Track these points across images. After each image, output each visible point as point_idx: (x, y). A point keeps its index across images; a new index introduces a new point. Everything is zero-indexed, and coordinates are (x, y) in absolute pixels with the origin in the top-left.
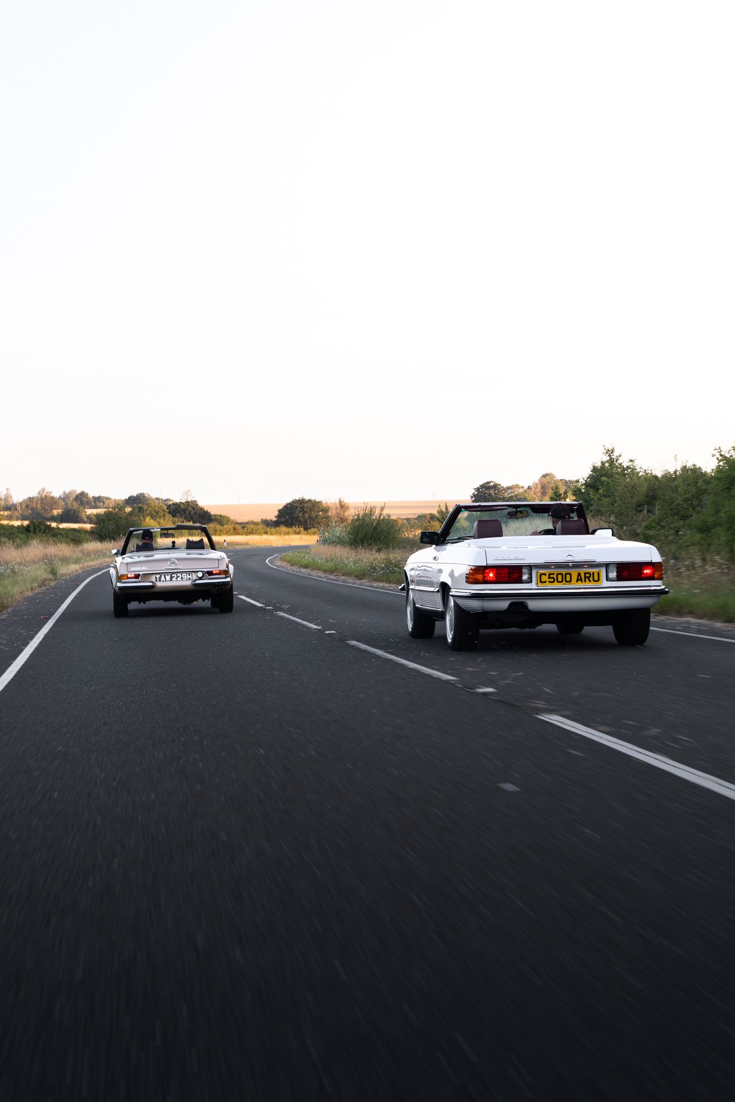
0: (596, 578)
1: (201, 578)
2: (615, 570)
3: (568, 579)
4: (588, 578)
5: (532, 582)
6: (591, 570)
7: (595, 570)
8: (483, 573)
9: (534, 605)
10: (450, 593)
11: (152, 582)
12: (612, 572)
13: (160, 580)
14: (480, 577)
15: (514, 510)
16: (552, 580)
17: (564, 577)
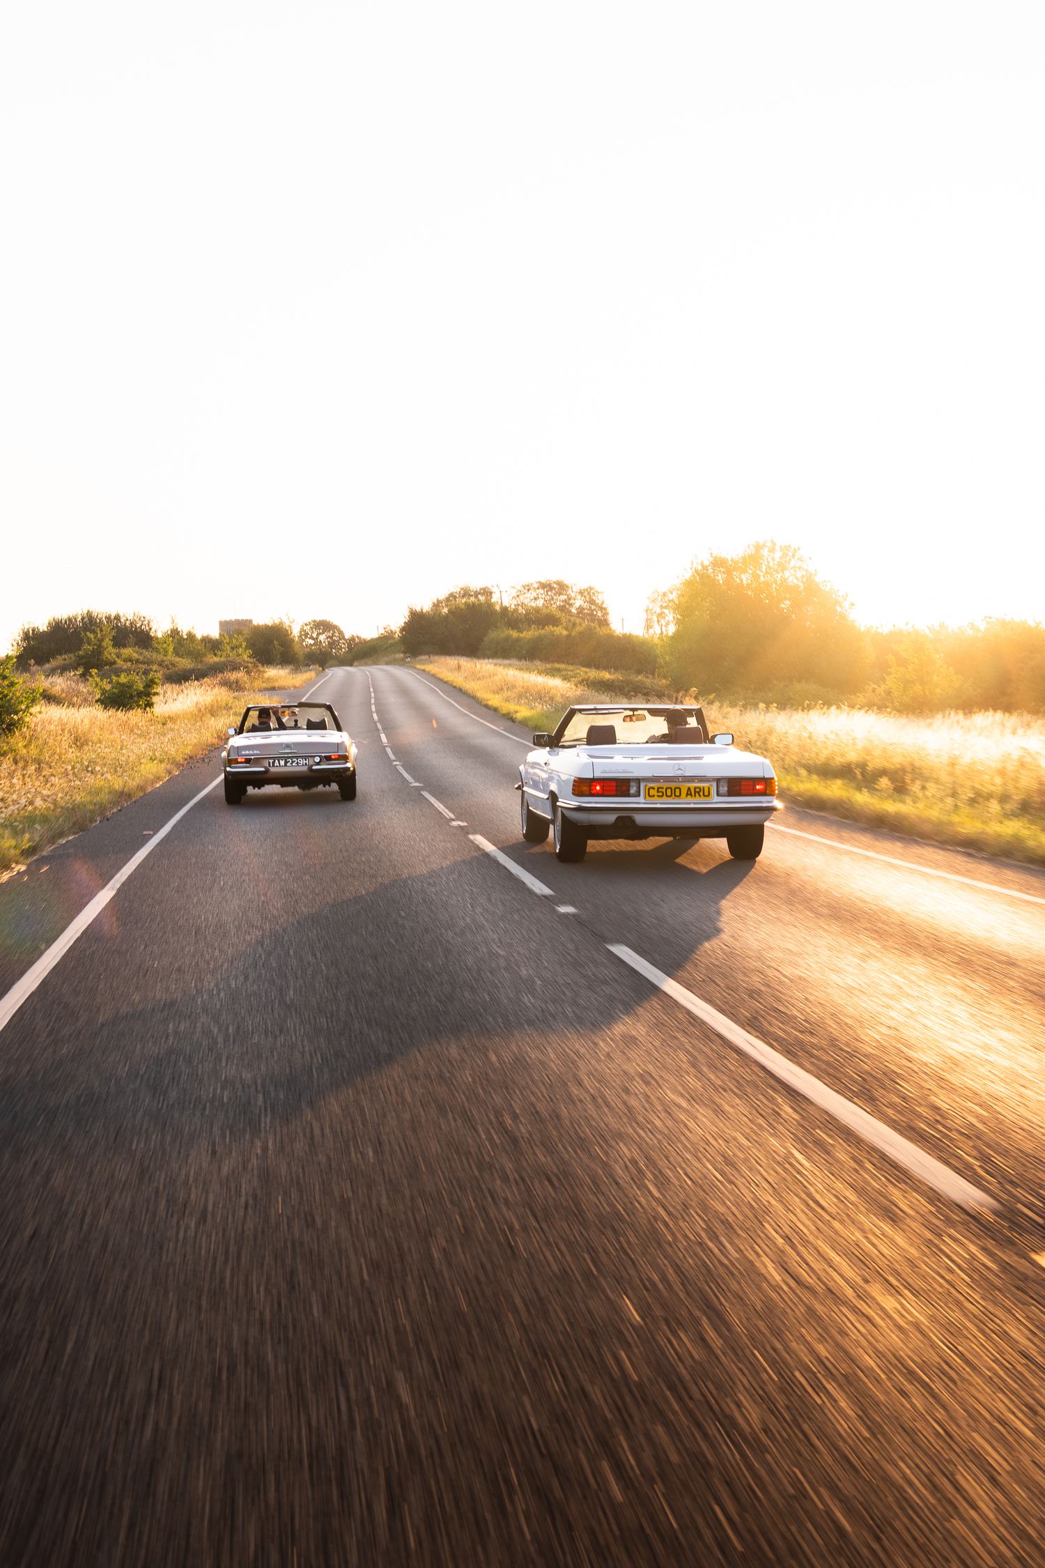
0: (706, 793)
1: (318, 764)
2: (726, 785)
3: (677, 794)
4: (698, 793)
5: (639, 795)
6: (701, 785)
7: (705, 785)
8: (590, 786)
9: (640, 819)
10: (558, 804)
11: (265, 767)
12: (723, 787)
13: (273, 766)
14: (585, 789)
15: (631, 713)
16: (661, 794)
17: (673, 791)
